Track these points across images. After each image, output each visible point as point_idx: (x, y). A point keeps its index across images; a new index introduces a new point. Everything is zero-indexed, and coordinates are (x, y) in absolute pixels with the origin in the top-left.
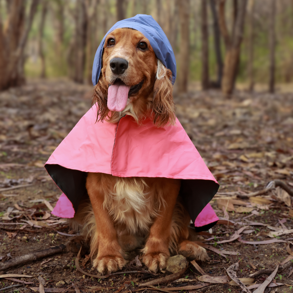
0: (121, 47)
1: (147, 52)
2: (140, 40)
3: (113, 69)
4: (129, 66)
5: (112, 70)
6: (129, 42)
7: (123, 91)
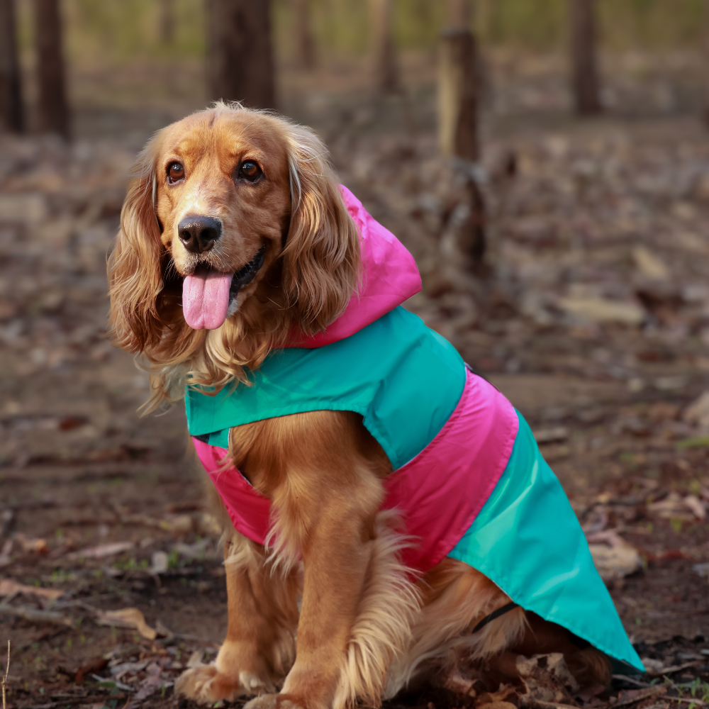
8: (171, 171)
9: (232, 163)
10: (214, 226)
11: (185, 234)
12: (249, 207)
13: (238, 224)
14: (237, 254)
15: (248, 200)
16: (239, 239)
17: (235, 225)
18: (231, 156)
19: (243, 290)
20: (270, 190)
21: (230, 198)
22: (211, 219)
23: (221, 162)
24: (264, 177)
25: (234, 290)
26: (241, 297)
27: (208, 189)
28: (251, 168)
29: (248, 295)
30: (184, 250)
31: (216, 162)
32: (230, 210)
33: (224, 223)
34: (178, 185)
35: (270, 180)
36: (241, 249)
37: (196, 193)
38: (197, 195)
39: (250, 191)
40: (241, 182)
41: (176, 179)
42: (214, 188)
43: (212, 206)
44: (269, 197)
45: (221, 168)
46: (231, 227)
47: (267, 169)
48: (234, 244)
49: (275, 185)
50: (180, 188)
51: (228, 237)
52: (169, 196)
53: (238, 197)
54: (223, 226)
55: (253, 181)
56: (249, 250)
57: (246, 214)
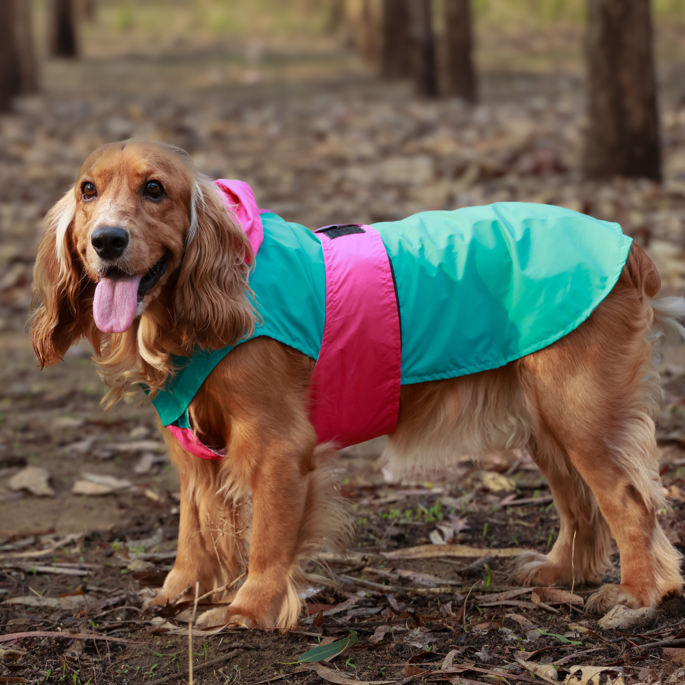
0: (110, 200)
1: (166, 202)
2: (146, 177)
3: (100, 250)
4: (130, 239)
5: (98, 253)
6: (125, 188)
7: (127, 291)
8: (85, 189)
9: (138, 181)
10: (123, 235)
11: (97, 242)
12: (154, 221)
13: (143, 234)
14: (143, 260)
15: (152, 214)
16: (145, 247)
17: (141, 235)
18: (138, 175)
19: (148, 294)
20: (171, 208)
21: (137, 212)
22: (121, 229)
23: (129, 180)
24: (166, 195)
25: (141, 294)
26: (148, 299)
27: (118, 205)
28: (155, 187)
29: (153, 297)
30: (97, 256)
31: (125, 181)
32: (136, 222)
33: (131, 233)
34: (92, 201)
35: (171, 199)
36: (147, 255)
37: (107, 207)
38: (108, 209)
39: (154, 207)
40: (146, 199)
41: (89, 196)
42: (123, 204)
43: (120, 219)
44: (170, 214)
45: (129, 186)
46: (137, 237)
47: (169, 189)
48: (140, 251)
49: (175, 205)
50: (93, 203)
51: (135, 245)
52: (84, 211)
53: (143, 212)
54: (130, 236)
55: (156, 198)
56: (153, 257)
57: (150, 225)
